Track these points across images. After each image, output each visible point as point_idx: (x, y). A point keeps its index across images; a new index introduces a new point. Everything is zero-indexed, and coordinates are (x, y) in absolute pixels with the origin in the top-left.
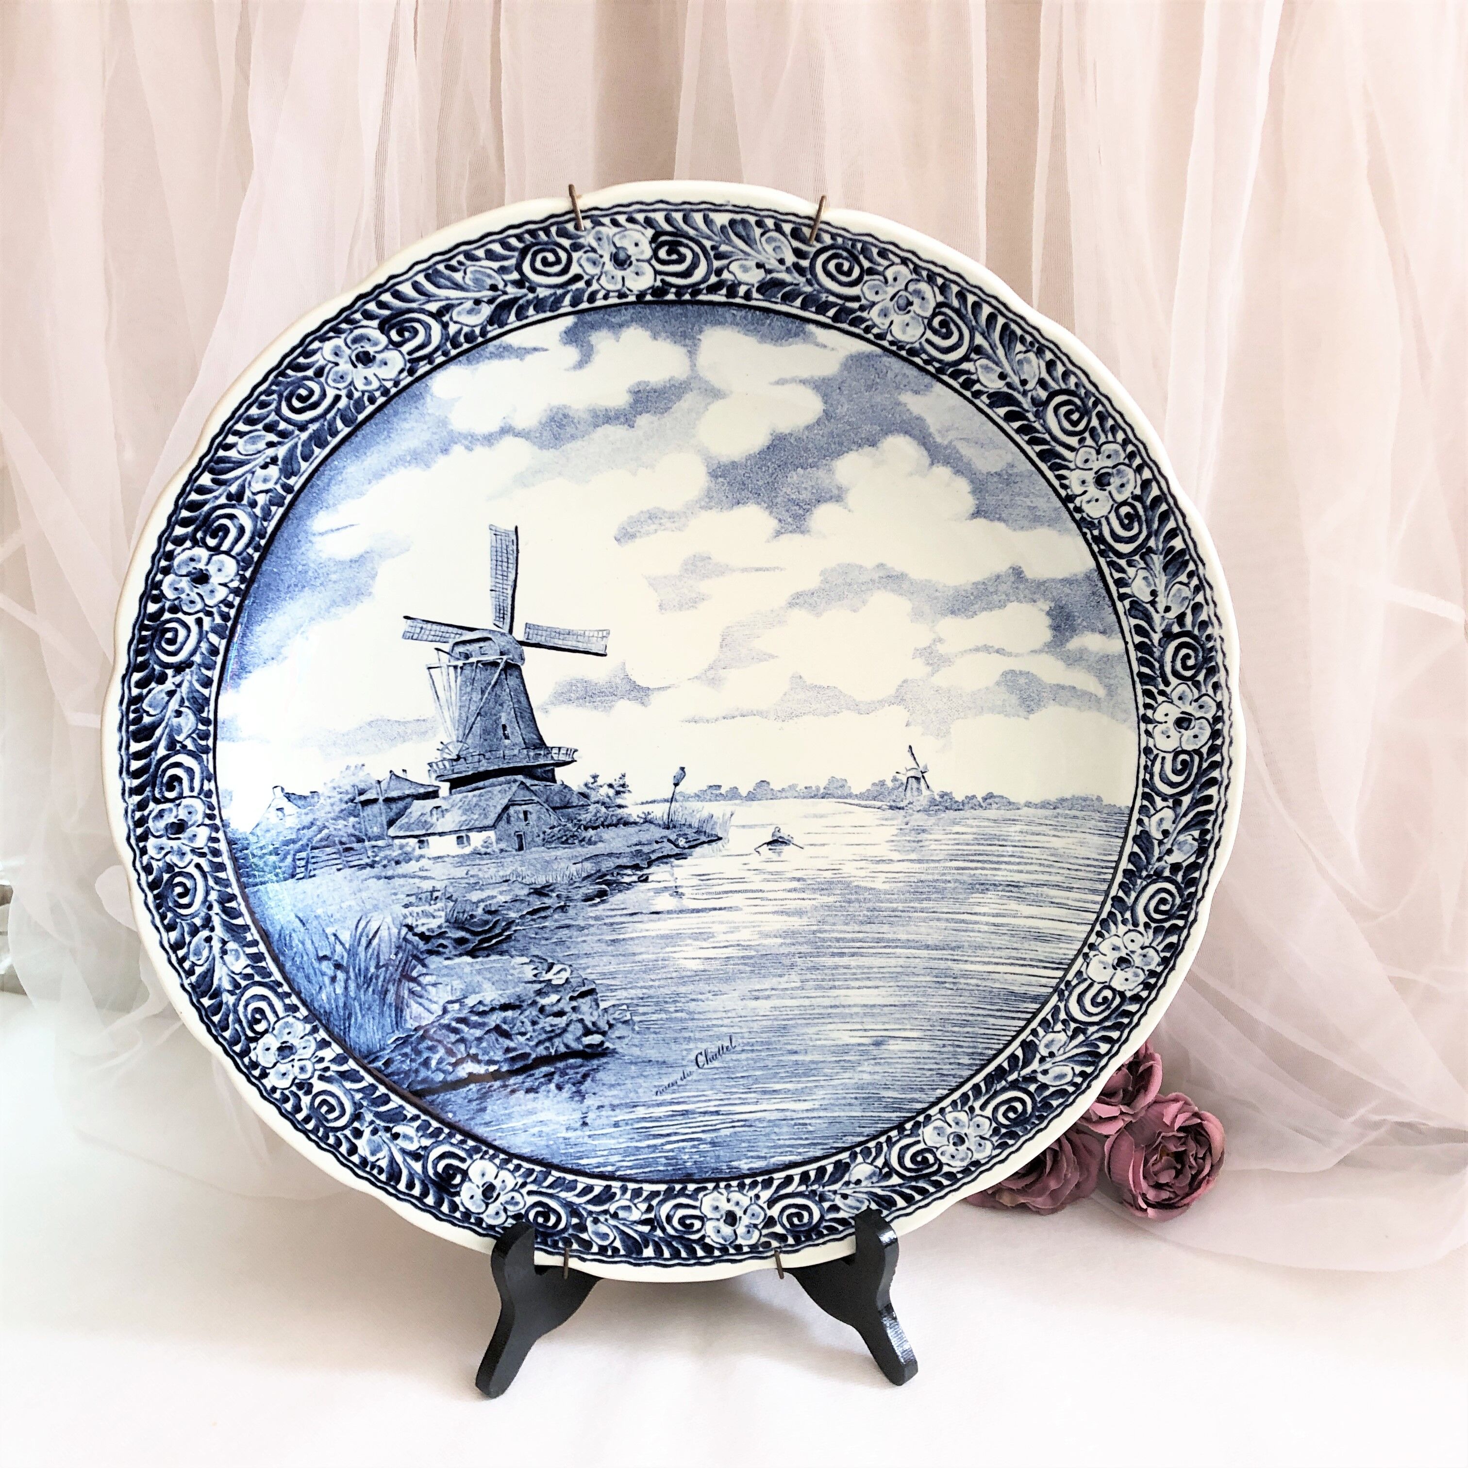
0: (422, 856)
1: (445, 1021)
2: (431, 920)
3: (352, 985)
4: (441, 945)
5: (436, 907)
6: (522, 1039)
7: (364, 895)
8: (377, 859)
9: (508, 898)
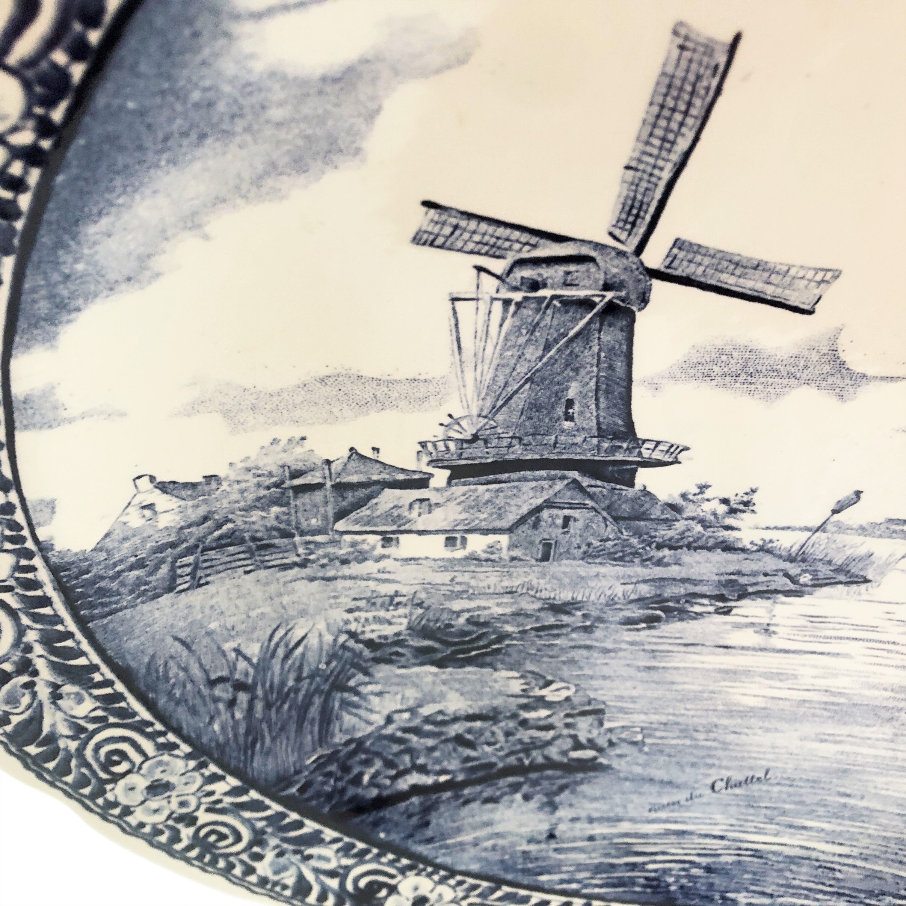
0: (383, 557)
1: (389, 730)
2: (386, 626)
3: (259, 706)
4: (398, 654)
5: (396, 613)
6: (488, 749)
7: (286, 600)
8: (312, 557)
9: (508, 610)
